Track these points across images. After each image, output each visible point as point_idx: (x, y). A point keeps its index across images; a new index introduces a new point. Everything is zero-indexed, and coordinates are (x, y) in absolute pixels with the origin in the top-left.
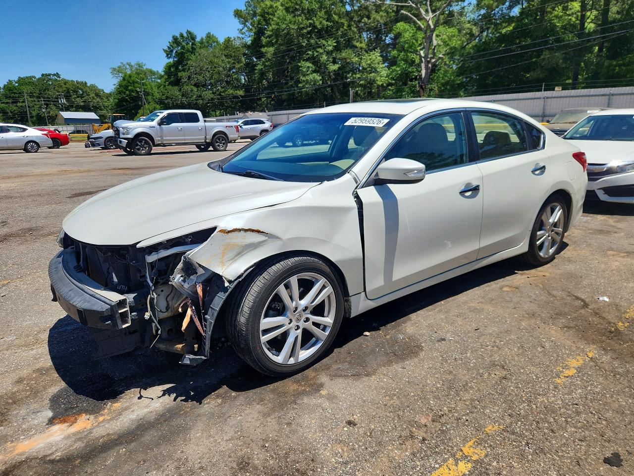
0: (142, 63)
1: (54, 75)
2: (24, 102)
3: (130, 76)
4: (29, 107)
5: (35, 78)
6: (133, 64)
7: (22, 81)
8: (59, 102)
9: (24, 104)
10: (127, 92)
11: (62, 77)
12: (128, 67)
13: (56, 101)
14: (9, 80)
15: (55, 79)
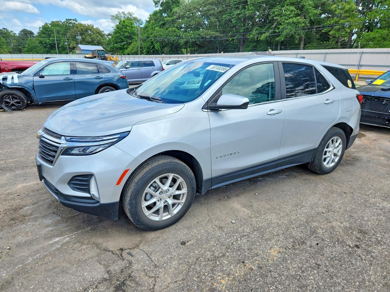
0: (132, 12)
1: (73, 20)
2: (54, 37)
3: (124, 21)
4: (57, 40)
5: (61, 22)
6: (126, 13)
7: (54, 24)
8: (76, 38)
9: (53, 38)
10: (122, 33)
11: (78, 22)
12: (122, 15)
13: (74, 38)
14: (46, 23)
15: (74, 22)
